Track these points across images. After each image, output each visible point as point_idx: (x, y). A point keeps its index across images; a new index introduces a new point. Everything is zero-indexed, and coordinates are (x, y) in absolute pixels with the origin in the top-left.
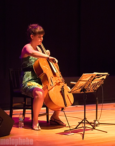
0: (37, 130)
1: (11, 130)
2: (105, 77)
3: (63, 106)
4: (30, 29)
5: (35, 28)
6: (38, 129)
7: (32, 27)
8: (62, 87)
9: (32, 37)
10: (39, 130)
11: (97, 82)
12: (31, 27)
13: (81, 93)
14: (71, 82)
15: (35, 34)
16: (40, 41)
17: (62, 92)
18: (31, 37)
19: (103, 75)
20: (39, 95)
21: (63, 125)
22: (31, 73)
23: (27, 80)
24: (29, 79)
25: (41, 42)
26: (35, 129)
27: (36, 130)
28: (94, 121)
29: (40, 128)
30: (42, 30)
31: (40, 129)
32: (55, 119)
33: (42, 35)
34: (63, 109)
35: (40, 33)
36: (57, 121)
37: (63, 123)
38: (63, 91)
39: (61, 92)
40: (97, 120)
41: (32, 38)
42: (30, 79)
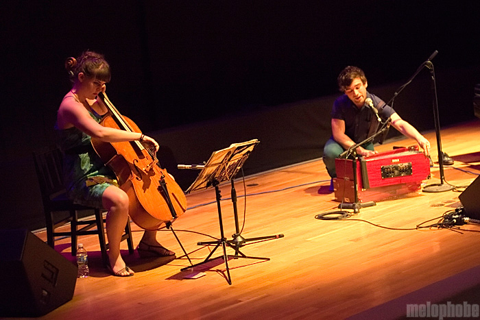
0: (127, 276)
1: (76, 284)
2: (251, 149)
3: (169, 217)
6: (128, 274)
8: (162, 178)
9: (82, 77)
10: (131, 275)
11: (236, 161)
14: (179, 166)
17: (163, 190)
19: (249, 146)
20: (120, 205)
21: (169, 255)
22: (89, 156)
26: (123, 274)
27: (124, 276)
28: (233, 237)
29: (131, 271)
31: (133, 272)
32: (149, 246)
34: (168, 224)
36: (155, 248)
37: (167, 250)
38: (165, 186)
39: (160, 189)
40: (239, 235)
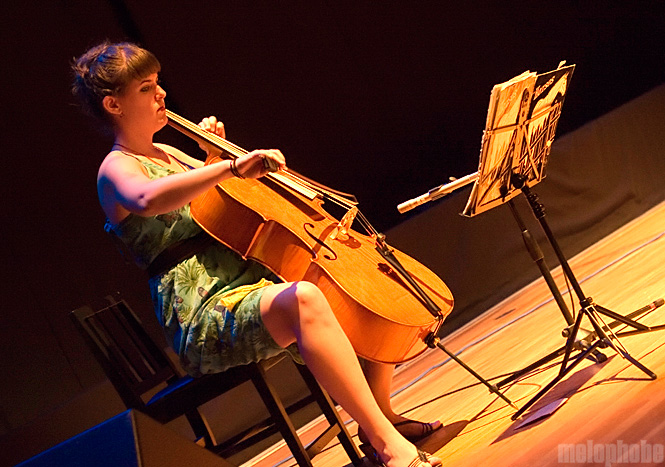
2: (562, 86)
4: (87, 75)
5: (108, 59)
7: (90, 63)
8: (380, 242)
9: (114, 106)
11: (542, 121)
12: (85, 69)
13: (507, 199)
15: (118, 86)
16: (156, 105)
18: (110, 110)
22: (199, 261)
23: (193, 300)
24: (201, 290)
25: (161, 109)
30: (141, 53)
33: (154, 78)
35: (139, 71)
38: (392, 256)
39: (383, 269)
41: (115, 112)
42: (208, 288)
